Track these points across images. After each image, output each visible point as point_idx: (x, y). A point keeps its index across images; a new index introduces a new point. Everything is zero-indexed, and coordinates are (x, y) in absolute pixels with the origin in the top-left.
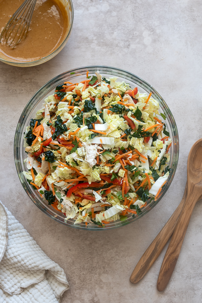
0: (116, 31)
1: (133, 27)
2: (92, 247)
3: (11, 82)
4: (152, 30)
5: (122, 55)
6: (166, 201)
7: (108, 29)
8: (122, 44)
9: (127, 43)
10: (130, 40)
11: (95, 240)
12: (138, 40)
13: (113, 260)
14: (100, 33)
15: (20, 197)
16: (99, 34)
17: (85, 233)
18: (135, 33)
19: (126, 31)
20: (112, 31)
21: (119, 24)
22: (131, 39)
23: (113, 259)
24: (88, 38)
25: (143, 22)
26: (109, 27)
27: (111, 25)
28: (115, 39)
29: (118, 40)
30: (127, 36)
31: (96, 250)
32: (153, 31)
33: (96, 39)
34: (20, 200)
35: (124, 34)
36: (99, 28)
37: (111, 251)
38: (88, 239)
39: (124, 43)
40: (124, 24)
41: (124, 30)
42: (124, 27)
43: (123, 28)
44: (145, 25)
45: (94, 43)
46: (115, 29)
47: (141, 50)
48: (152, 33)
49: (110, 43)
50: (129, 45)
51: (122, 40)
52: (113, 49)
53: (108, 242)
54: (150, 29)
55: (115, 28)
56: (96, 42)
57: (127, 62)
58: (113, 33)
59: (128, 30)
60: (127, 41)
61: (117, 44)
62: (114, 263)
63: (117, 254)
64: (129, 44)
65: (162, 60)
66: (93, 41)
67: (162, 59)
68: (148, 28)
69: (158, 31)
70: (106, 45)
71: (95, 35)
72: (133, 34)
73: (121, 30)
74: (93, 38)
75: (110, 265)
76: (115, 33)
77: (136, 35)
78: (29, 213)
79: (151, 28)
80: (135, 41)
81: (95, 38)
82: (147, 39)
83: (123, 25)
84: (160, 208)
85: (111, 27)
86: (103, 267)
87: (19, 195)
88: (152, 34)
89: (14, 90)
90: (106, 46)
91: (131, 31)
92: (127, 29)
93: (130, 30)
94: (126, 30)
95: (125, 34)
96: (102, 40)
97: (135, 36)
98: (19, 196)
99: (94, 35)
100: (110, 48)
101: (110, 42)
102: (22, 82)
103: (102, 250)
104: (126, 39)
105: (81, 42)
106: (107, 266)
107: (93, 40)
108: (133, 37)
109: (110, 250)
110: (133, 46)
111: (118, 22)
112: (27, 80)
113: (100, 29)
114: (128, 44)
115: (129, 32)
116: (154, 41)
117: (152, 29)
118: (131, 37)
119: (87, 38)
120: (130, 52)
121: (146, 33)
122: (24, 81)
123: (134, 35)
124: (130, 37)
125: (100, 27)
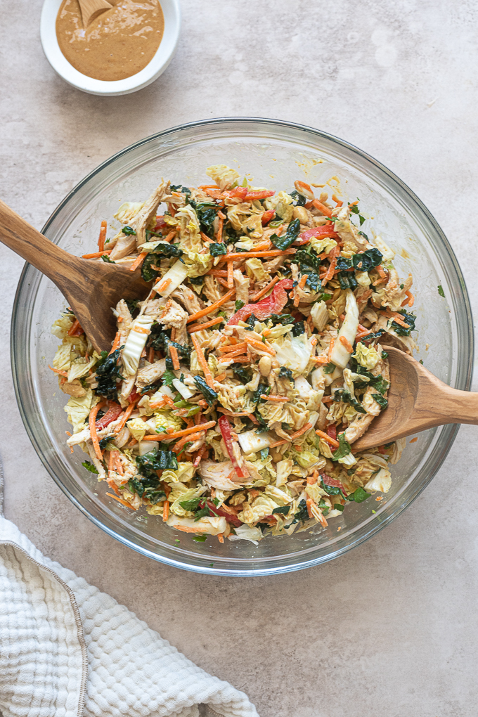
0: (296, 34)
1: (345, 20)
2: (267, 634)
3: (17, 194)
4: (397, 24)
5: (318, 99)
6: (460, 498)
7: (276, 29)
8: (315, 69)
9: (331, 64)
10: (337, 56)
11: (273, 616)
12: (359, 56)
13: (325, 669)
14: (254, 42)
15: (60, 509)
16: (250, 45)
17: (244, 599)
18: (349, 37)
19: (325, 32)
20: (287, 35)
21: (304, 13)
22: (341, 52)
23: (326, 666)
24: (220, 59)
25: (370, 4)
26: (278, 24)
27: (282, 19)
28: (296, 56)
29: (303, 58)
30: (329, 45)
31: (277, 643)
32: (400, 26)
33: (243, 60)
34: (60, 518)
35: (320, 39)
36: (249, 27)
37: (319, 642)
38: (254, 613)
39: (322, 67)
40: (317, 14)
41: (318, 28)
42: (317, 20)
43: (317, 23)
44: (378, 13)
45: (238, 70)
46: (295, 28)
47: (371, 83)
48: (398, 32)
49: (283, 68)
50: (335, 71)
51: (315, 58)
52: (293, 85)
53: (309, 619)
54: (392, 23)
55: (294, 25)
56: (243, 67)
57: (333, 118)
58: (288, 40)
59: (331, 28)
60: (330, 59)
61: (302, 70)
62: (329, 675)
63: (336, 650)
64: (336, 68)
65: (430, 106)
66: (236, 66)
67: (430, 103)
68: (386, 20)
69: (413, 27)
70: (271, 74)
71: (239, 49)
72: (346, 40)
73: (310, 29)
74: (234, 56)
75: (318, 682)
76: (295, 39)
77: (354, 41)
78: (89, 551)
79: (392, 20)
80: (351, 57)
81: (239, 57)
82: (385, 50)
83: (316, 16)
84: (446, 519)
85: (282, 22)
86: (298, 689)
87: (57, 502)
88: (399, 35)
89: (27, 216)
90: (272, 78)
91: (337, 30)
92: (328, 26)
93: (335, 29)
94: (324, 28)
95: (322, 42)
96: (260, 62)
97: (352, 44)
98: (58, 507)
99: (237, 47)
100: (283, 83)
101: (282, 65)
102: (47, 192)
103: (293, 643)
104: (326, 55)
105: (201, 70)
106: (308, 684)
107: (234, 62)
108: (345, 46)
109: (315, 640)
110: (346, 73)
111: (302, 9)
112: (60, 184)
113: (254, 30)
114: (332, 68)
115: (334, 33)
116: (405, 55)
117: (396, 20)
118: (339, 47)
119: (218, 58)
120: (339, 90)
121: (380, 35)
122: (53, 188)
123: (349, 43)
124: (338, 49)
125: (252, 27)
